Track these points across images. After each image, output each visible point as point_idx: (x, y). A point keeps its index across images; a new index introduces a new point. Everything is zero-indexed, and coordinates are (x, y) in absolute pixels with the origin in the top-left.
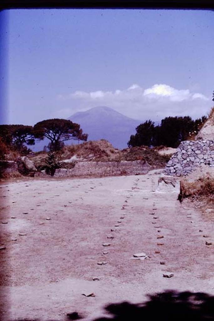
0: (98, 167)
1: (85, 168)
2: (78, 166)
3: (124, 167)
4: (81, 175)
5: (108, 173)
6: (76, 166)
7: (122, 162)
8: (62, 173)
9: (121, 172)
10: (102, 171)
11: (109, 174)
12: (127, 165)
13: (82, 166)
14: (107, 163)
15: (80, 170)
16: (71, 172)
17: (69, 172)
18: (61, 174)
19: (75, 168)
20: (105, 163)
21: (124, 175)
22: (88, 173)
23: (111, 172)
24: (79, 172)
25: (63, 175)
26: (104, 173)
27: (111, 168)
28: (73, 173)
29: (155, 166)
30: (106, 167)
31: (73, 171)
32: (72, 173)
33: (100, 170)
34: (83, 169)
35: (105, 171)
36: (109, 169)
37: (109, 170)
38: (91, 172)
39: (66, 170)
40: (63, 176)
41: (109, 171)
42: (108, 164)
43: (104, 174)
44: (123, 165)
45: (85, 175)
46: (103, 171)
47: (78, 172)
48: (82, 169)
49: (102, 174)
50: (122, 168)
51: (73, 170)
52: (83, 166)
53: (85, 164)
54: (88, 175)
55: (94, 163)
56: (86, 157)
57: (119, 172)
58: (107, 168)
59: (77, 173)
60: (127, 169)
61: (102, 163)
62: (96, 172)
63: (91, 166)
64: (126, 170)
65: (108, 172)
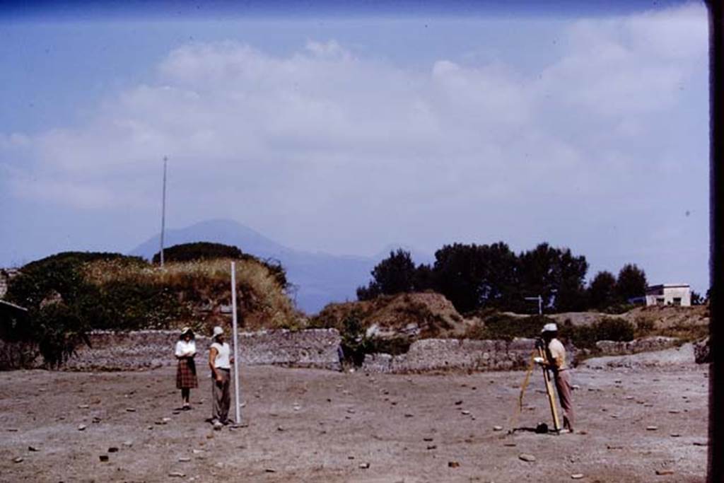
0: (464, 351)
1: (432, 352)
2: (418, 348)
3: (520, 352)
4: (424, 370)
5: (484, 365)
6: (414, 348)
7: (517, 341)
8: (380, 364)
9: (514, 363)
10: (471, 359)
11: (486, 368)
12: (527, 348)
13: (425, 349)
14: (484, 341)
15: (421, 357)
16: (402, 362)
17: (397, 361)
18: (379, 366)
19: (410, 353)
20: (478, 343)
21: (521, 369)
22: (439, 365)
23: (492, 361)
24: (420, 361)
25: (381, 368)
26: (475, 365)
27: (491, 353)
28: (406, 364)
29: (588, 351)
30: (480, 352)
31: (406, 360)
32: (403, 364)
33: (467, 357)
34: (429, 356)
35: (478, 361)
36: (486, 355)
37: (487, 358)
38: (447, 363)
39: (389, 356)
40: (383, 370)
41: (488, 360)
42: (485, 346)
43: (477, 367)
44: (519, 347)
45: (433, 369)
46: (474, 359)
47: (418, 362)
48: (426, 355)
49: (472, 366)
50: (516, 353)
51: (405, 358)
52: (429, 348)
53: (433, 344)
54: (439, 368)
55: (455, 343)
56: (400, 329)
57: (510, 363)
58: (483, 354)
59: (416, 364)
60: (527, 355)
61: (473, 342)
62: (459, 362)
63: (446, 349)
64: (525, 359)
65: (486, 363)
